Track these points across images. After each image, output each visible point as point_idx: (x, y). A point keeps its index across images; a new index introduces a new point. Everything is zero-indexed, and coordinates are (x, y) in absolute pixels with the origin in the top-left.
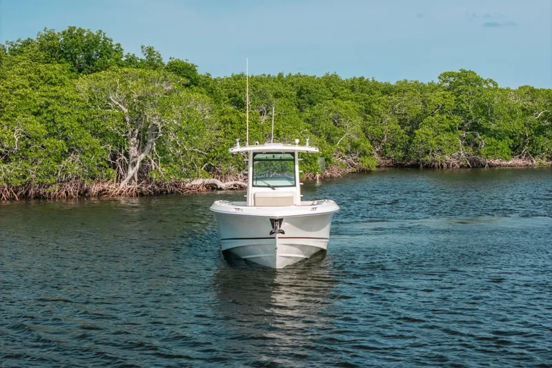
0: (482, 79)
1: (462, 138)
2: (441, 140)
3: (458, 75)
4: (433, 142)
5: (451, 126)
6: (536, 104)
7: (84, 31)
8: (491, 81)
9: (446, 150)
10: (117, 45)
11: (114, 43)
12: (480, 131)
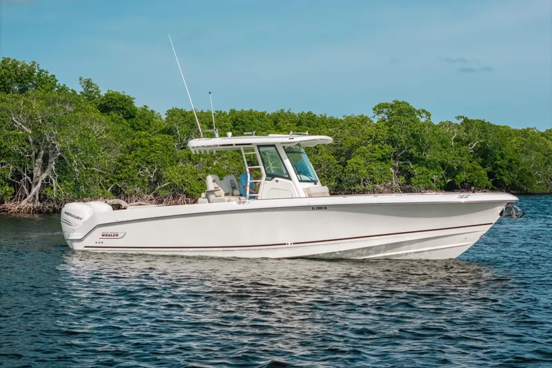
0: (414, 109)
1: (395, 168)
2: (372, 170)
3: (392, 106)
4: (364, 171)
5: (382, 156)
6: (471, 134)
7: (18, 63)
8: (424, 111)
9: (377, 179)
10: (51, 76)
11: (49, 75)
12: (411, 160)
